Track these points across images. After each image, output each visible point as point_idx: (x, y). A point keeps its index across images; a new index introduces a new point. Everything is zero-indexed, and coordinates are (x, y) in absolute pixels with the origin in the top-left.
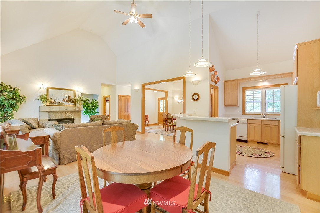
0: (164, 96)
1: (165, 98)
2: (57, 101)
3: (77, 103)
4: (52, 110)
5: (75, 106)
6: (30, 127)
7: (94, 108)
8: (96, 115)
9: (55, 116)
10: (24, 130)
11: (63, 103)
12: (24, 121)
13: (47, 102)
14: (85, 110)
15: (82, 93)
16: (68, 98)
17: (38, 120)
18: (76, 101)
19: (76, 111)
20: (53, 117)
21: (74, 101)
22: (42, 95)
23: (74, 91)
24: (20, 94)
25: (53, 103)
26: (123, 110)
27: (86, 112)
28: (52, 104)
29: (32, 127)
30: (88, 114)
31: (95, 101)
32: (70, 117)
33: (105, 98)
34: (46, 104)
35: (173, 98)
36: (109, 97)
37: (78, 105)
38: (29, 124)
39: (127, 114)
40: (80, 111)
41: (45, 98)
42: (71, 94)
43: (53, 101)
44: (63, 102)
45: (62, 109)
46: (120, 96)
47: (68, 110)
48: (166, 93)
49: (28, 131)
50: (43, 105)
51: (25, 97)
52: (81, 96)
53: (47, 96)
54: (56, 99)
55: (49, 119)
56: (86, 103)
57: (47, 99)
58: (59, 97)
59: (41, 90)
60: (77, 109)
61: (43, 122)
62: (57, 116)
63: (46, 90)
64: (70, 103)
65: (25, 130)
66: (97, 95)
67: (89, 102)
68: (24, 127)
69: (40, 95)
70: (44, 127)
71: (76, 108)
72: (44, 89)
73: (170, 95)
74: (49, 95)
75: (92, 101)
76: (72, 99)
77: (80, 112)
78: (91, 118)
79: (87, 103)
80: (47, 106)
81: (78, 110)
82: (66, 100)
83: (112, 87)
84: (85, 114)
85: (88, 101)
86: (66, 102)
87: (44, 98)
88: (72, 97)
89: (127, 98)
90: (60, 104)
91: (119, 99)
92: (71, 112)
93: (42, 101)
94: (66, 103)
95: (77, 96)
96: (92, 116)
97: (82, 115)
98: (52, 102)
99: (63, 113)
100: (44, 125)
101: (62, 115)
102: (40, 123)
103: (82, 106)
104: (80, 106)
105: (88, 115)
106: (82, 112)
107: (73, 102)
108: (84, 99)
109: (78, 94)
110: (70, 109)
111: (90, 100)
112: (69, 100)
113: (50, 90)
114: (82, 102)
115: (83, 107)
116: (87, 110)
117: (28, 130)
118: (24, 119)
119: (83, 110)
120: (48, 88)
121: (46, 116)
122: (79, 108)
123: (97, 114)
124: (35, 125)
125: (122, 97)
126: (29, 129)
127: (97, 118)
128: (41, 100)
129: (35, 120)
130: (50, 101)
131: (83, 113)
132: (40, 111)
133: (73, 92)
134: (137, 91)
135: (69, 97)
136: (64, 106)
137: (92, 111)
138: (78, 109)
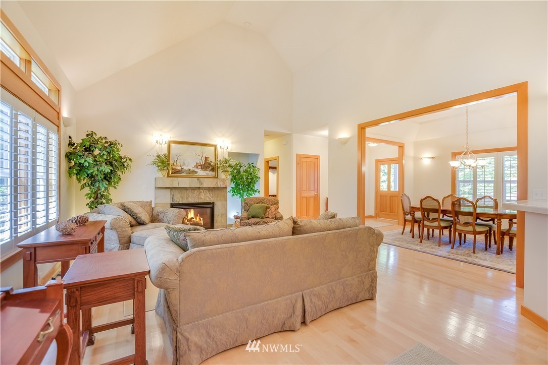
0: (396, 155)
1: (399, 160)
2: (186, 168)
3: (220, 171)
4: (176, 186)
5: (217, 178)
6: (134, 222)
7: (251, 182)
8: (254, 196)
9: (182, 198)
10: (122, 227)
11: (196, 172)
12: (125, 209)
13: (167, 169)
14: (234, 187)
15: (229, 150)
16: (204, 162)
17: (153, 205)
18: (218, 168)
19: (218, 189)
20: (179, 200)
21: (216, 168)
22: (159, 156)
23: (215, 146)
24: (122, 154)
25: (179, 172)
26: (304, 187)
27: (237, 190)
28: (176, 173)
29: (139, 220)
30: (240, 193)
31: (253, 166)
32: (208, 200)
33: (268, 162)
34: (165, 173)
35: (417, 159)
36: (276, 159)
37: (222, 176)
38: (132, 215)
39: (312, 194)
40: (226, 188)
41: (164, 162)
42: (209, 152)
43: (179, 168)
44: (196, 170)
45: (195, 183)
46: (300, 157)
47: (205, 185)
48: (401, 147)
49: (129, 230)
50: (161, 174)
51: (130, 159)
52: (227, 158)
53: (168, 157)
54: (184, 164)
55: (171, 204)
56: (235, 171)
57: (168, 164)
58: (188, 159)
59: (158, 145)
60: (220, 185)
61: (161, 210)
62: (186, 197)
63: (166, 145)
64: (208, 172)
65: (124, 229)
66: (257, 156)
67: (241, 169)
68: (122, 223)
69: (155, 155)
70: (160, 222)
71: (219, 182)
72: (164, 143)
73: (409, 152)
74: (172, 156)
75: (247, 166)
76: (212, 164)
77: (225, 190)
78: (246, 203)
79: (239, 172)
80: (168, 176)
81: (222, 186)
82: (201, 166)
83: (284, 138)
84: (234, 195)
85: (241, 167)
86: (202, 169)
87: (162, 162)
88: (212, 159)
89: (313, 160)
90: (191, 173)
91: (297, 164)
92: (209, 189)
93: (159, 168)
94: (201, 173)
95: (220, 158)
96: (247, 198)
97: (229, 195)
98: (176, 170)
99: (196, 192)
100: (161, 216)
101: (195, 195)
102: (155, 212)
103: (230, 177)
104: (225, 178)
105: (239, 195)
106: (229, 189)
107: (213, 170)
108: (233, 162)
109: (222, 154)
110: (207, 183)
111: (243, 165)
112: (207, 165)
113: (173, 146)
114: (229, 169)
115: (232, 180)
116: (237, 185)
117: (130, 228)
118: (125, 204)
119: (231, 185)
120: (171, 143)
121: (166, 198)
122: (224, 181)
123: (256, 195)
124: (145, 217)
125: (303, 159)
126: (132, 226)
127: (257, 203)
128: (158, 166)
129: (147, 205)
130: (174, 167)
131: (231, 192)
132: (156, 188)
133: (213, 148)
134: (344, 142)
135: (206, 159)
136: (198, 178)
137: (247, 189)
138: (222, 183)
